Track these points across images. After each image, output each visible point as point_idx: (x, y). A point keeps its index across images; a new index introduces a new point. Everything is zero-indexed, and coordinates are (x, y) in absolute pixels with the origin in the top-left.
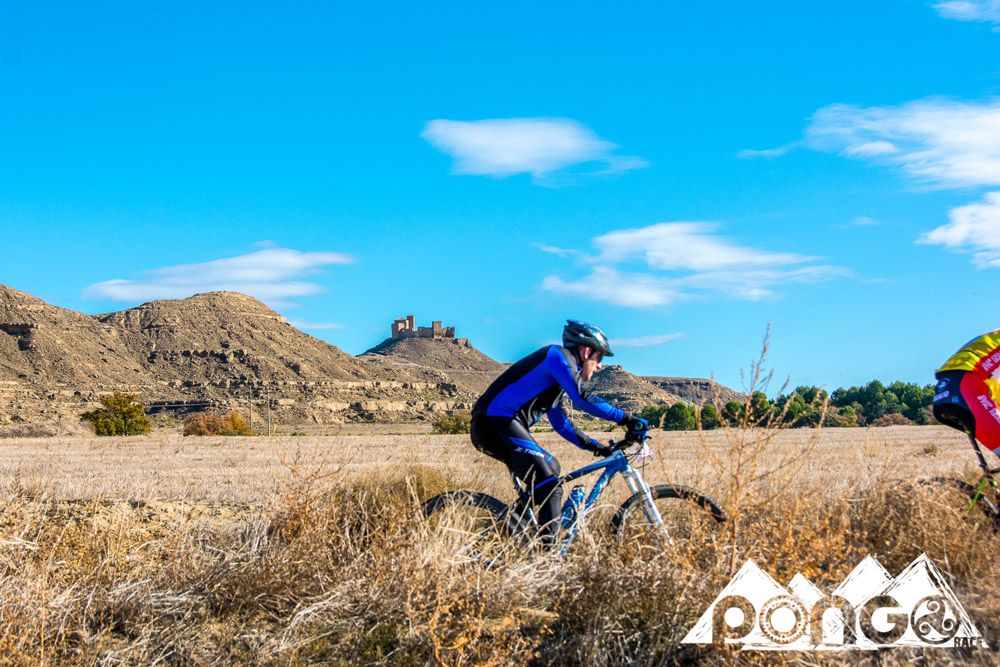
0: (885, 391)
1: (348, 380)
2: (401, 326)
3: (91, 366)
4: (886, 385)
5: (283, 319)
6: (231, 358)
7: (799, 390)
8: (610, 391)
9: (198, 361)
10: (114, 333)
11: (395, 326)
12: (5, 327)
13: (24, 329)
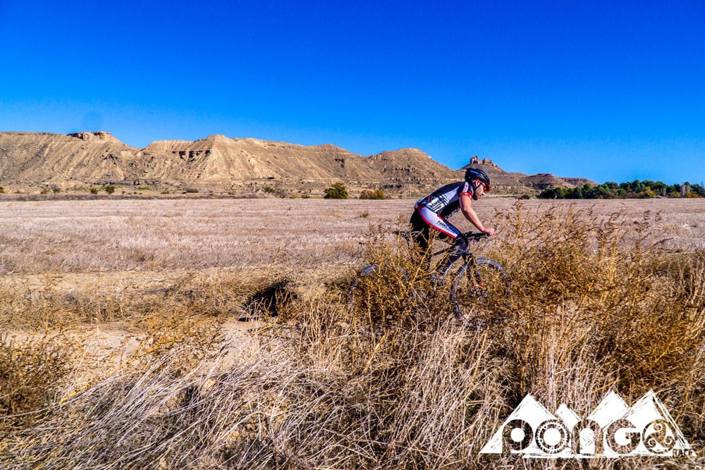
0: (640, 184)
1: (451, 178)
2: (473, 160)
3: (364, 173)
4: (641, 181)
5: (430, 157)
6: (411, 171)
7: (607, 183)
8: (547, 183)
9: (400, 171)
10: (372, 162)
11: (471, 160)
12: (336, 160)
13: (343, 161)
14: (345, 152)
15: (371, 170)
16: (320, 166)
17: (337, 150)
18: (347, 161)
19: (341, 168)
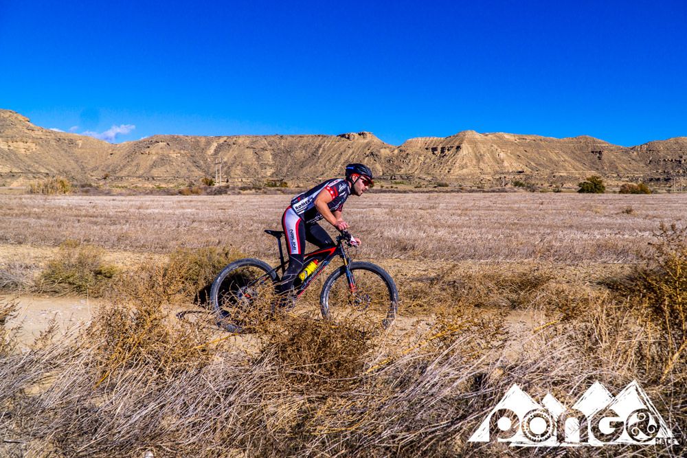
6: (683, 162)
9: (669, 163)
12: (593, 152)
13: (600, 153)
14: (603, 143)
15: (633, 162)
16: (574, 159)
17: (594, 142)
18: (605, 153)
19: (598, 161)
